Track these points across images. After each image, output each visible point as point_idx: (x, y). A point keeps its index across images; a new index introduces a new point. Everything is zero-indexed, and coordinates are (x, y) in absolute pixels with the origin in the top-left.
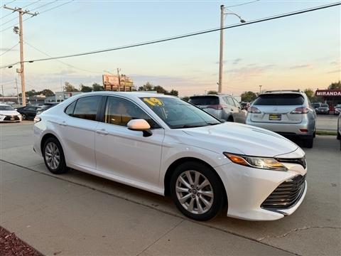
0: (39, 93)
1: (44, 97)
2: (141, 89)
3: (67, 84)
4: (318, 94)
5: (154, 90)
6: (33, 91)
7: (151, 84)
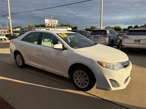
1: (19, 29)
2: (61, 26)
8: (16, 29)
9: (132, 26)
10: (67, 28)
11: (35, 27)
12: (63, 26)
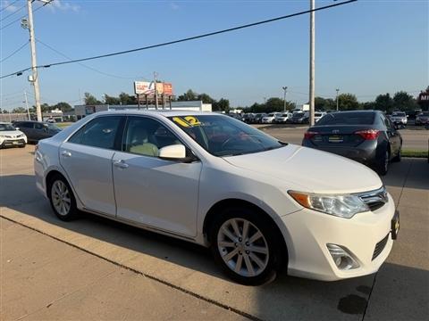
0: (53, 108)
1: (60, 112)
2: (181, 99)
3: (87, 95)
5: (199, 99)
6: (46, 104)
7: (193, 91)
8: (53, 111)
9: (388, 94)
10: (200, 106)
11: (106, 103)
12: (187, 100)
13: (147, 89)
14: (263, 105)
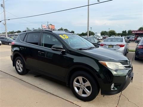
0: (15, 32)
3: (27, 28)
4: (133, 32)
6: (13, 31)
7: (63, 28)
8: (15, 34)
9: (126, 31)
13: (46, 27)
14: (85, 33)
